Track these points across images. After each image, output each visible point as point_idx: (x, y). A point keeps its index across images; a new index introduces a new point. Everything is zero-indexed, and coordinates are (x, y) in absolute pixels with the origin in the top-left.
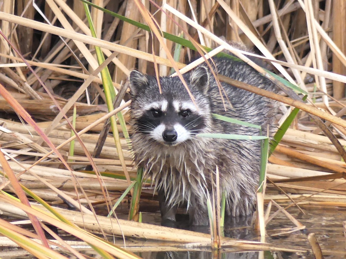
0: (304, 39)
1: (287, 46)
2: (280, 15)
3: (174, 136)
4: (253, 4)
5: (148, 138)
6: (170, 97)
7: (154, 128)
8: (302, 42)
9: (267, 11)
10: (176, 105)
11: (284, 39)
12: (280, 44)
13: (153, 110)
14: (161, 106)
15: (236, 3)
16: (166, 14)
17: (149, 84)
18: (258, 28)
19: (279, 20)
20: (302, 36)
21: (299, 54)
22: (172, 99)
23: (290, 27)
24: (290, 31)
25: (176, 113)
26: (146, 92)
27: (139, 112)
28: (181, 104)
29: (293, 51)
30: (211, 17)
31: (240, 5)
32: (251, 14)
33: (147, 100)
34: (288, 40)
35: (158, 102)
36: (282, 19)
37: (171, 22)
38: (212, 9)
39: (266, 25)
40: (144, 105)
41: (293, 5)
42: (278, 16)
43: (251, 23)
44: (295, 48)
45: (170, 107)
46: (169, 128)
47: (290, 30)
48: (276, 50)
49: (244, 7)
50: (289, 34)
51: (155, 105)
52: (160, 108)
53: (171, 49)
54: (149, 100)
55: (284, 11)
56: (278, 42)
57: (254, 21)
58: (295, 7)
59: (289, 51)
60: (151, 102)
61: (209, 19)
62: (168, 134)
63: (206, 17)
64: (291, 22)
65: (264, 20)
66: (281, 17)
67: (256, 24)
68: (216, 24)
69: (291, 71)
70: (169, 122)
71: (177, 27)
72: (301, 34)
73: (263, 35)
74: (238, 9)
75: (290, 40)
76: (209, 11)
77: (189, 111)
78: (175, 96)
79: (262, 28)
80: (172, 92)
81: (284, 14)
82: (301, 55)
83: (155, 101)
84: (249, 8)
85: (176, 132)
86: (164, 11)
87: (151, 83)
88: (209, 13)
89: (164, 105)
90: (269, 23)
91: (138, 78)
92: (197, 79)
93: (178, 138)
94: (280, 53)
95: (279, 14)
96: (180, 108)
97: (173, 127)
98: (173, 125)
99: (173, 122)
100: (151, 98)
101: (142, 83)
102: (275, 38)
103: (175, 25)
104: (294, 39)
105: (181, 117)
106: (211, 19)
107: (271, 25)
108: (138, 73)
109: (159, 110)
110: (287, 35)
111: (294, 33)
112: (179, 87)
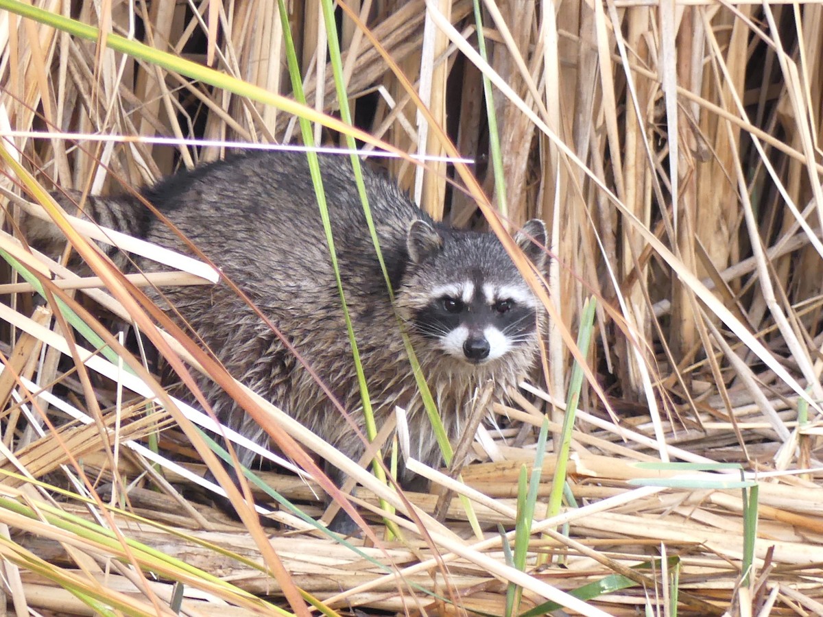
0: (817, 301)
1: (786, 315)
2: (771, 259)
3: (483, 350)
4: (720, 239)
5: (435, 347)
6: (478, 277)
7: (448, 332)
8: (815, 306)
9: (747, 252)
10: (489, 291)
11: (780, 302)
12: (772, 312)
13: (446, 298)
14: (462, 293)
15: (689, 238)
16: (559, 262)
17: (442, 248)
18: (731, 283)
19: (769, 268)
20: (813, 296)
21: (809, 330)
22: (483, 279)
23: (790, 279)
24: (790, 287)
25: (487, 306)
26: (437, 263)
27: (422, 297)
28: (497, 289)
29: (798, 324)
30: (642, 266)
31: (696, 242)
32: (718, 258)
33: (438, 278)
34: (787, 303)
35: (457, 284)
36: (776, 265)
37: (568, 277)
38: (644, 251)
39: (745, 278)
40: (431, 287)
41: (796, 238)
42: (767, 260)
43: (717, 274)
44: (801, 317)
45: (479, 294)
46: (476, 335)
47: (791, 285)
48: (766, 323)
49: (704, 245)
50: (789, 293)
51: (452, 289)
52: (461, 296)
53: (570, 323)
54: (442, 278)
55: (779, 249)
56: (770, 308)
57: (723, 270)
58: (799, 242)
59: (791, 324)
60: (444, 283)
61: (639, 270)
62: (474, 346)
63: (633, 266)
64: (792, 270)
65: (742, 268)
66: (773, 261)
67: (727, 276)
68: (653, 277)
69: (795, 361)
70: (476, 324)
71: (580, 285)
72: (812, 291)
73: (740, 296)
74: (693, 249)
75: (791, 303)
76: (638, 254)
77: (510, 301)
78: (488, 274)
79: (737, 284)
80: (482, 265)
81: (780, 254)
82: (813, 331)
83: (451, 282)
84: (714, 247)
85: (487, 344)
86: (555, 257)
87: (446, 247)
88: (639, 260)
89: (467, 291)
90: (752, 273)
91: (424, 235)
92: (525, 242)
93: (490, 353)
94: (772, 328)
95: (769, 255)
96: (496, 296)
97: (482, 334)
98: (483, 328)
99: (483, 324)
100: (445, 275)
101: (431, 245)
102: (764, 301)
103: (575, 282)
104: (800, 301)
105: (497, 313)
106: (642, 270)
107: (755, 276)
108: (427, 227)
109: (458, 300)
110: (786, 293)
111: (798, 289)
112: (495, 257)
